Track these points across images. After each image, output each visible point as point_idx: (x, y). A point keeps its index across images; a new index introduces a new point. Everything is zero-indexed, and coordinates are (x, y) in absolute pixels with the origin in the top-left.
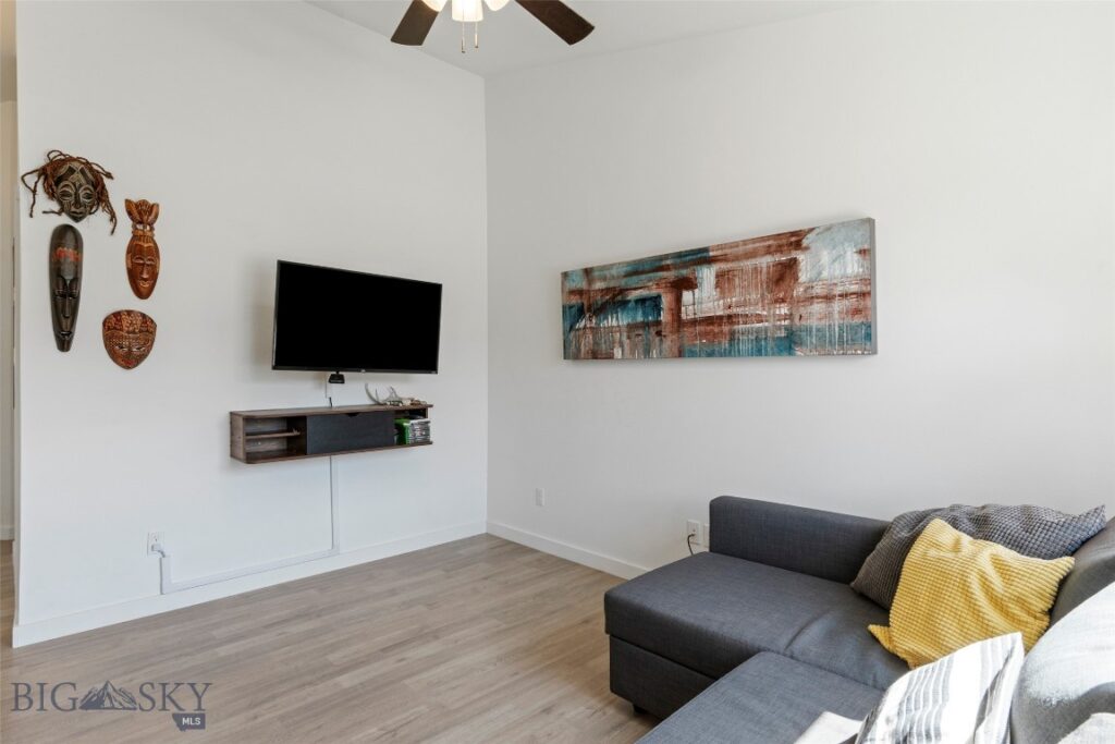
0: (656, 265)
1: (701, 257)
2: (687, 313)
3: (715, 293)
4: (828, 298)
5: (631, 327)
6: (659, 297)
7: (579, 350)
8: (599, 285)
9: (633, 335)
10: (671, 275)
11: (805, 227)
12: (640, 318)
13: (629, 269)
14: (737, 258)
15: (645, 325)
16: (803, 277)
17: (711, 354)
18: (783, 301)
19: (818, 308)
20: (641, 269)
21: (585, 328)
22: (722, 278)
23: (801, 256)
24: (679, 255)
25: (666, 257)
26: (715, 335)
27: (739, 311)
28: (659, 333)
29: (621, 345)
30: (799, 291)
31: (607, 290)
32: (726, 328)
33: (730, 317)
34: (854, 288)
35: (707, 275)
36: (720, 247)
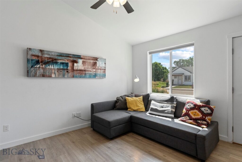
0: (68, 56)
1: (79, 57)
2: (75, 68)
3: (82, 65)
4: (101, 69)
5: (58, 69)
6: (68, 63)
7: (36, 74)
8: (46, 56)
9: (59, 71)
10: (72, 59)
11: (98, 57)
12: (62, 67)
13: (59, 54)
14: (86, 59)
15: (63, 69)
16: (98, 65)
17: (81, 77)
18: (94, 69)
19: (99, 71)
20: (62, 55)
21: (39, 67)
22: (83, 62)
23: (97, 62)
24: (74, 55)
25: (70, 54)
26: (82, 73)
27: (87, 69)
28: (67, 72)
29: (55, 73)
30: (97, 67)
31: (50, 58)
32: (84, 72)
33: (85, 70)
34: (104, 68)
35: (80, 61)
36: (84, 56)
